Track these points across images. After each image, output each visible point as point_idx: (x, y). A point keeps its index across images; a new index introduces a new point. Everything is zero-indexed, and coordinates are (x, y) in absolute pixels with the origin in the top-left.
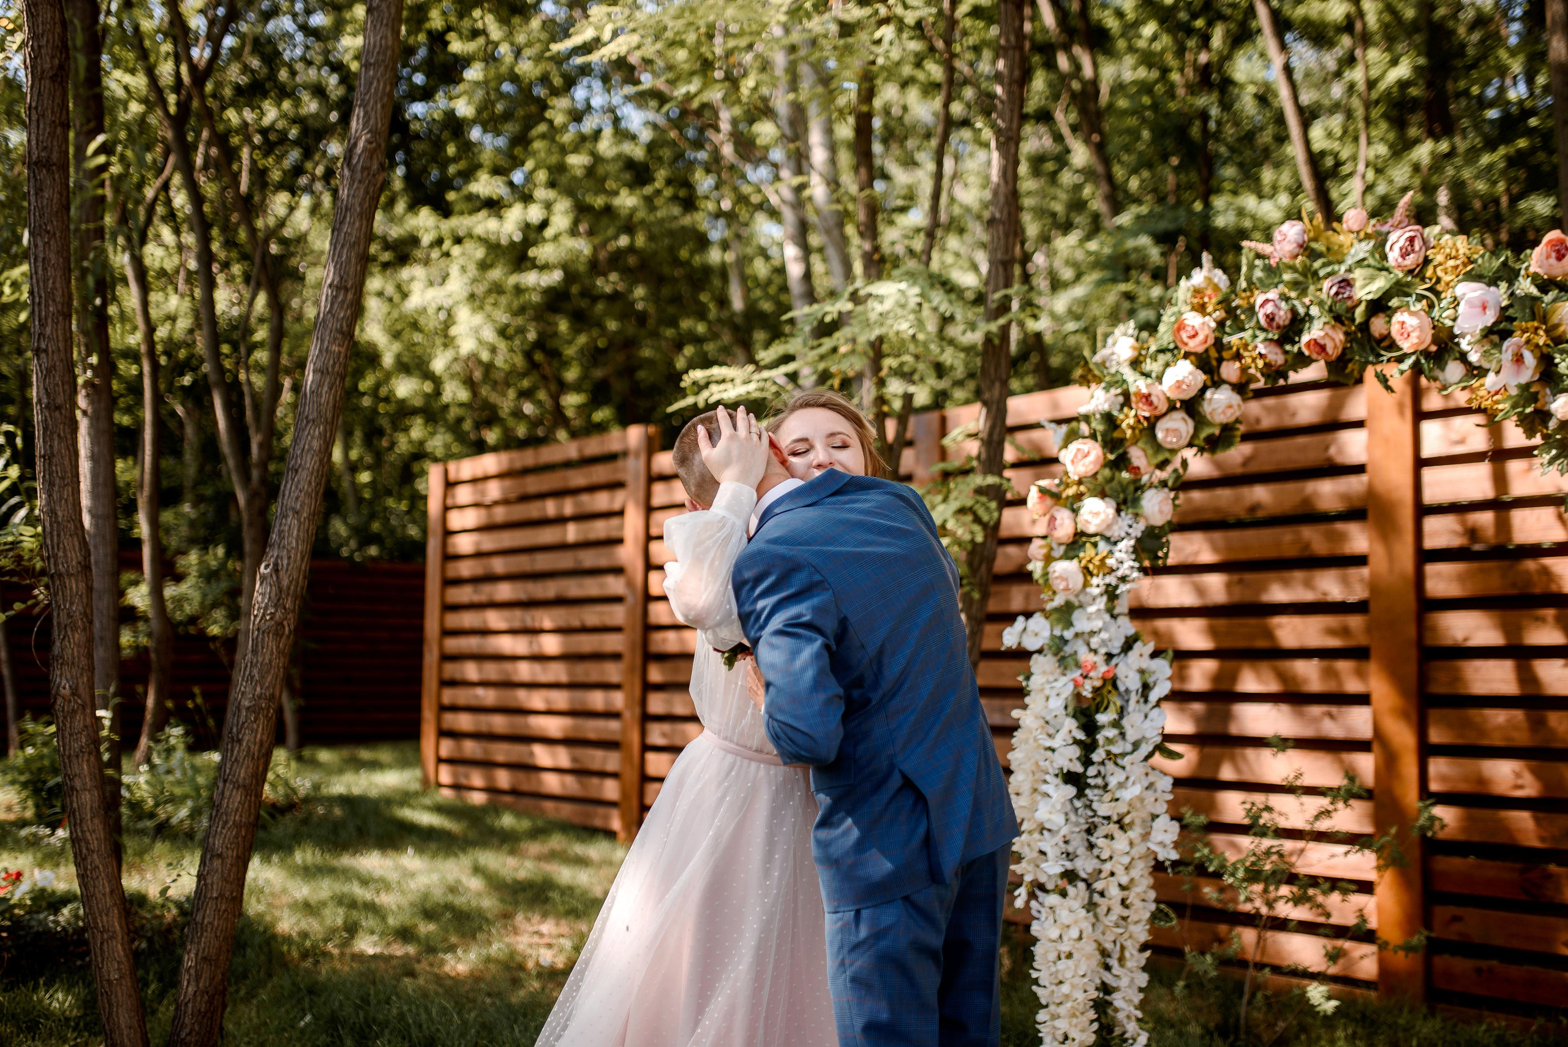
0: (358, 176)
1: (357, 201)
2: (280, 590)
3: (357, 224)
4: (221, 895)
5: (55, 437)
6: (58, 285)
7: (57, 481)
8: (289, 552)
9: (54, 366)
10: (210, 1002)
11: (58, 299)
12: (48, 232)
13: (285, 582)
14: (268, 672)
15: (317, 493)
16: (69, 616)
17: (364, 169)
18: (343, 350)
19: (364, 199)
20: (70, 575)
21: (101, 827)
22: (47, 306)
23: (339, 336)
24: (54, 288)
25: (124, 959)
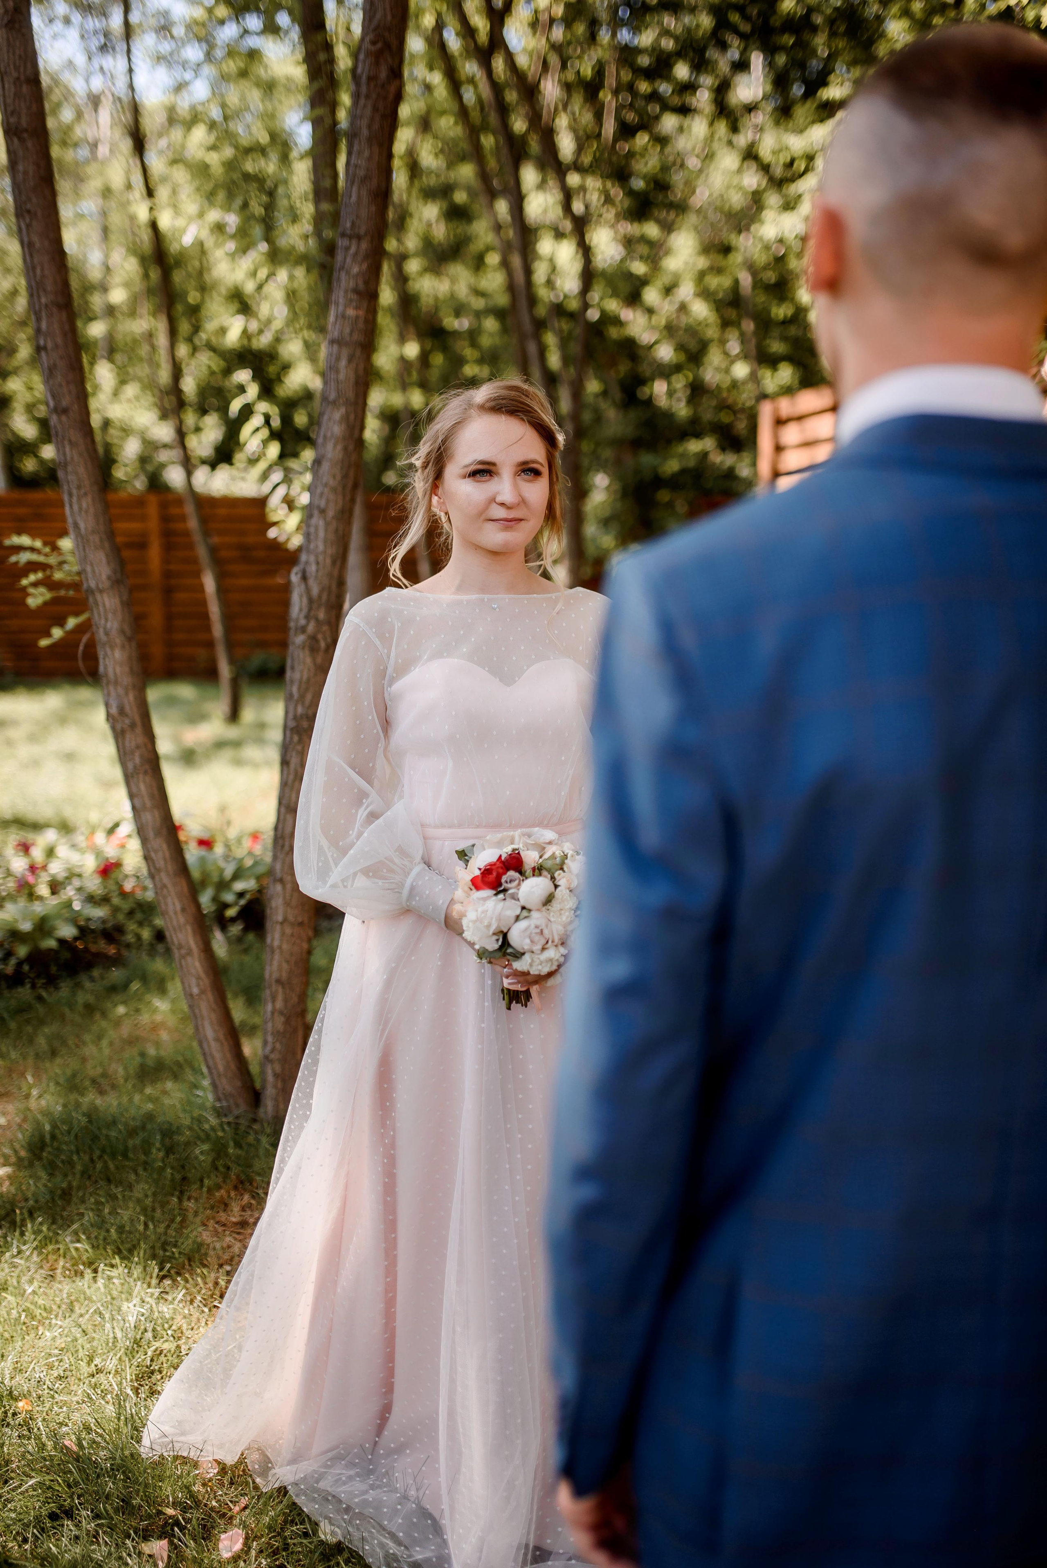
0: (364, 89)
1: (364, 123)
2: (311, 601)
3: (366, 153)
4: (285, 920)
5: (66, 443)
6: (46, 272)
7: (75, 491)
8: (317, 556)
9: (55, 365)
10: (287, 1021)
11: (49, 288)
12: (29, 212)
13: (315, 591)
14: (307, 689)
15: (344, 487)
16: (107, 634)
17: (370, 79)
18: (361, 313)
19: (372, 119)
20: (101, 591)
21: (165, 846)
22: (39, 297)
23: (354, 297)
24: (43, 276)
25: (203, 975)
